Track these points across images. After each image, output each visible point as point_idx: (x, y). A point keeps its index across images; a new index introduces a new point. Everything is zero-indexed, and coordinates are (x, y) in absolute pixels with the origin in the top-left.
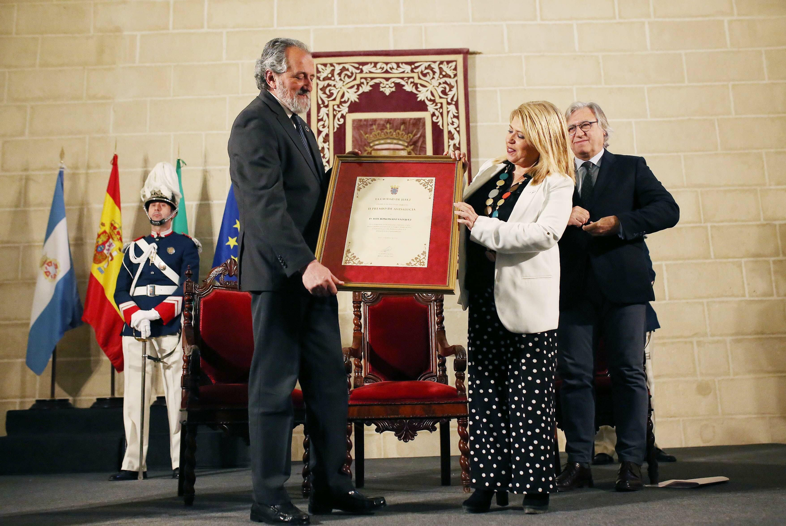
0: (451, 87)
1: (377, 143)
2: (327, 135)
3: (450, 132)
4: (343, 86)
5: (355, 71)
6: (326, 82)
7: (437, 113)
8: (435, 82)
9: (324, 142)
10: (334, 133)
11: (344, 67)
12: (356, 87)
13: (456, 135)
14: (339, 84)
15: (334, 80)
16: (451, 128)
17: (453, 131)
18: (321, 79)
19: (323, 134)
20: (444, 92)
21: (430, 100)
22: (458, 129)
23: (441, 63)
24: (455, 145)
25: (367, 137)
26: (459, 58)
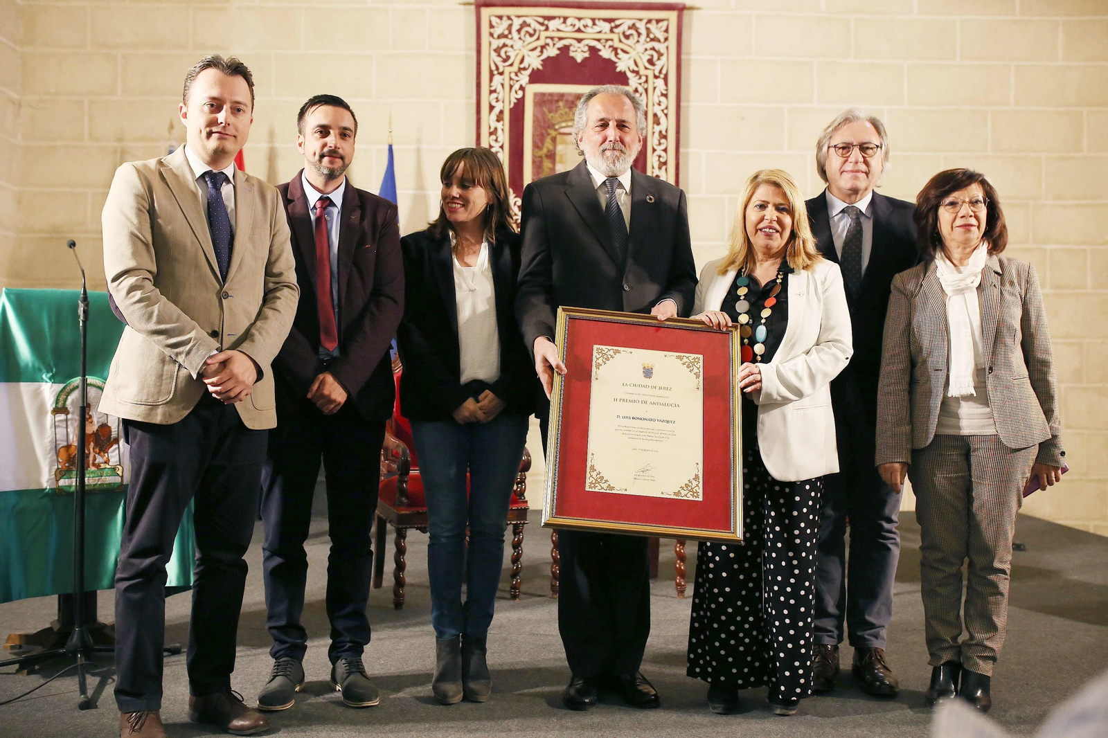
0: (660, 55)
1: (564, 124)
2: (501, 112)
3: (655, 115)
4: (523, 47)
5: (539, 27)
6: (502, 41)
7: (641, 89)
8: (640, 48)
9: (498, 121)
10: (511, 110)
11: (525, 22)
12: (539, 49)
13: (663, 119)
14: (518, 44)
15: (512, 38)
16: (658, 110)
17: (660, 114)
18: (496, 36)
19: (496, 111)
20: (651, 62)
21: (633, 71)
22: (665, 111)
23: (649, 21)
24: (660, 132)
25: (552, 117)
26: (672, 16)
